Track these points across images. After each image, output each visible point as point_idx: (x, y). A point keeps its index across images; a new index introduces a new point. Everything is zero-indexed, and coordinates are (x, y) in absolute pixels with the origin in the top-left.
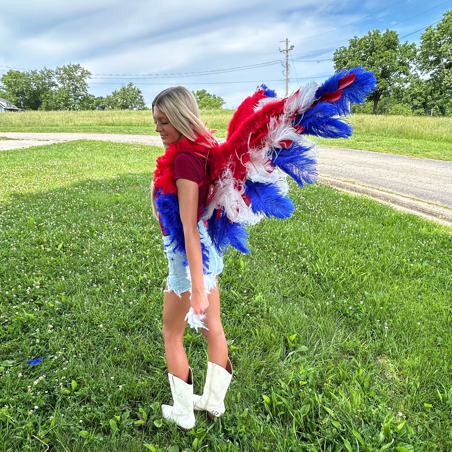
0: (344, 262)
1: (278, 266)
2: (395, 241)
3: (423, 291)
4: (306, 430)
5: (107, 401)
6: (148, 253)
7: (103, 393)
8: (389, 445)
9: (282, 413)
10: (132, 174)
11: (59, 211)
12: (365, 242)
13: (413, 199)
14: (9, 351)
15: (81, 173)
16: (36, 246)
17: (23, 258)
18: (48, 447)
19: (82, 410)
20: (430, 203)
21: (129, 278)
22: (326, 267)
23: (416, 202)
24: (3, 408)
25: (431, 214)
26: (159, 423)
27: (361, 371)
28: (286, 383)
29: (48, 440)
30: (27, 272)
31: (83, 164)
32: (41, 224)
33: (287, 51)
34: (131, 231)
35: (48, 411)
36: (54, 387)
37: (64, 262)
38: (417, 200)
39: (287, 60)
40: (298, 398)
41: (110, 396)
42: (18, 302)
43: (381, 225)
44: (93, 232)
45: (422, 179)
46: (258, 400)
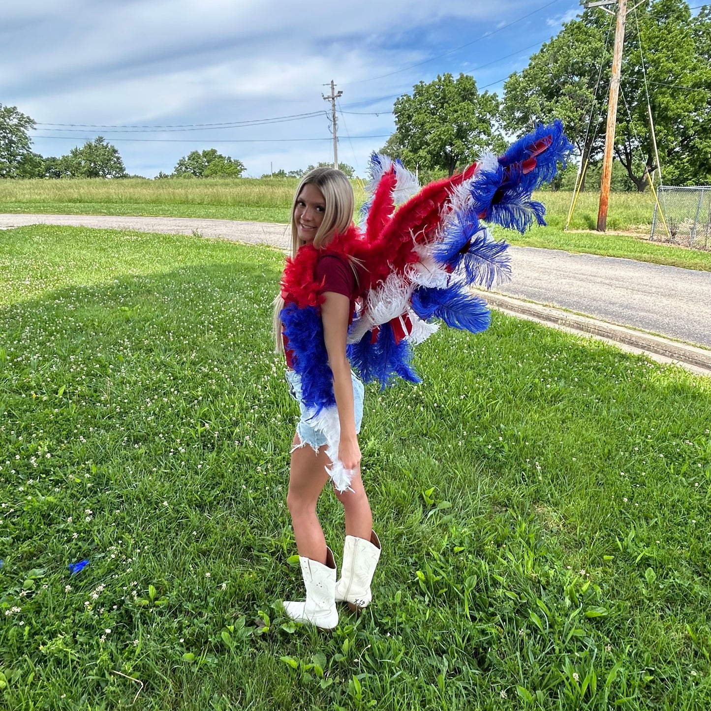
0: (466, 388)
1: (383, 399)
2: (519, 356)
3: (567, 418)
4: (476, 608)
5: (209, 608)
6: (199, 393)
7: (200, 597)
8: (578, 611)
9: (445, 590)
10: (137, 277)
11: (41, 338)
12: (484, 361)
13: (524, 301)
14: (31, 556)
15: (56, 278)
16: (21, 394)
17: (6, 413)
18: (142, 684)
19: (175, 625)
20: (546, 306)
21: (183, 432)
22: (446, 396)
23: (528, 305)
24: (54, 640)
25: (548, 318)
26: (290, 627)
27: (524, 525)
28: (439, 551)
29: (138, 674)
30: (19, 434)
31: (54, 264)
32: (19, 359)
33: (333, 99)
34: (161, 362)
35: (121, 634)
36: (123, 598)
37: (76, 415)
38: (529, 302)
39: (334, 110)
40: (457, 568)
41: (210, 600)
42: (20, 481)
43: (495, 336)
44: (104, 366)
45: (530, 274)
46: (408, 578)
